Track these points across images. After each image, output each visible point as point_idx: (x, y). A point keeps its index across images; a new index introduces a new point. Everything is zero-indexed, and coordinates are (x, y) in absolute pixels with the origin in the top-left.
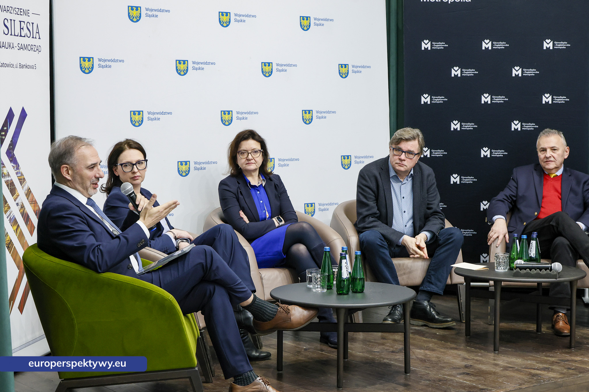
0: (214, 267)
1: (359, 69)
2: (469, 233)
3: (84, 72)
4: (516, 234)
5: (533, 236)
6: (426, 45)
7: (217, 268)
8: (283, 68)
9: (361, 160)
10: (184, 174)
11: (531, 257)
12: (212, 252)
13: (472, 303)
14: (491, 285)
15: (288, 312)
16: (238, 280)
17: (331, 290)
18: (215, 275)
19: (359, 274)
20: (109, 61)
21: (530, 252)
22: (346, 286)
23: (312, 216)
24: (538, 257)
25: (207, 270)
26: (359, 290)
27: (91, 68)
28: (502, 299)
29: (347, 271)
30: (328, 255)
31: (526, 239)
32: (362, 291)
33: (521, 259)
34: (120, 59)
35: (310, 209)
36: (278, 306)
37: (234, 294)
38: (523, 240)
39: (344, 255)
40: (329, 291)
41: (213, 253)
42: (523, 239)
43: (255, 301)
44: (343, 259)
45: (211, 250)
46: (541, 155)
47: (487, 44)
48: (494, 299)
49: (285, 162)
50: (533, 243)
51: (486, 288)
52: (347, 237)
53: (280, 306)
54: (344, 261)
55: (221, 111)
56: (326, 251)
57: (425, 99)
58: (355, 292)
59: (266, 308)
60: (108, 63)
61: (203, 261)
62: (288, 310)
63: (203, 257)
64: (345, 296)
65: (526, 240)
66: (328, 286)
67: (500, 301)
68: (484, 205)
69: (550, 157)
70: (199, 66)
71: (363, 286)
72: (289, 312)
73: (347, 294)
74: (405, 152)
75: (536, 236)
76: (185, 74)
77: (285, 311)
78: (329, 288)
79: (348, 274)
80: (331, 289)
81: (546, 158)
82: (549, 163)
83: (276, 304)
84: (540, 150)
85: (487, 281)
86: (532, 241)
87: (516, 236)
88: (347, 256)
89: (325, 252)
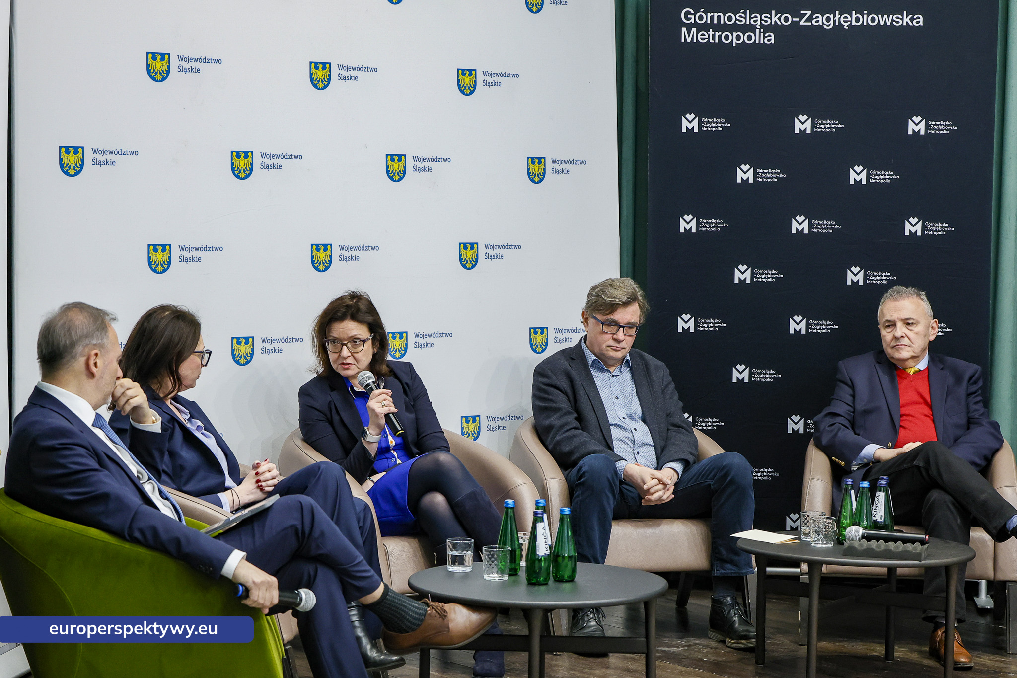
0: (316, 533)
1: (564, 166)
2: (764, 474)
3: (66, 173)
4: (849, 480)
5: (880, 484)
6: (690, 123)
7: (322, 534)
8: (425, 164)
9: (567, 335)
10: (243, 361)
11: (876, 521)
12: (314, 506)
13: (768, 606)
14: (804, 572)
15: (443, 615)
16: (357, 556)
17: (516, 576)
18: (318, 547)
19: (566, 549)
20: (111, 153)
21: (875, 513)
22: (543, 569)
23: (475, 439)
24: (888, 522)
25: (304, 537)
26: (566, 576)
27: (79, 166)
28: (821, 597)
29: (545, 542)
30: (512, 515)
31: (868, 488)
32: (571, 580)
33: (858, 524)
34: (132, 150)
35: (471, 427)
36: (427, 605)
37: (350, 581)
38: (862, 490)
39: (541, 515)
40: (513, 578)
41: (315, 508)
42: (863, 488)
43: (387, 594)
44: (538, 522)
45: (310, 503)
46: (887, 335)
47: (803, 124)
48: (807, 596)
49: (426, 340)
50: (881, 496)
51: (795, 578)
52: (542, 481)
53: (431, 605)
54: (540, 526)
55: (312, 245)
56: (507, 508)
57: (688, 224)
58: (559, 580)
59: (406, 607)
60: (109, 157)
61: (297, 522)
62: (445, 612)
63: (297, 515)
64: (543, 588)
65: (867, 490)
66: (511, 570)
67: (819, 603)
68: (796, 424)
69: (902, 337)
70: (273, 162)
71: (574, 570)
72: (446, 616)
73: (546, 584)
74: (623, 327)
75: (886, 484)
76: (247, 177)
77: (439, 613)
78: (514, 572)
79: (548, 549)
80: (516, 574)
81: (896, 339)
82: (902, 349)
83: (422, 602)
84: (883, 326)
85: (796, 563)
86: (878, 493)
87: (850, 483)
88: (545, 516)
89: (505, 509)
